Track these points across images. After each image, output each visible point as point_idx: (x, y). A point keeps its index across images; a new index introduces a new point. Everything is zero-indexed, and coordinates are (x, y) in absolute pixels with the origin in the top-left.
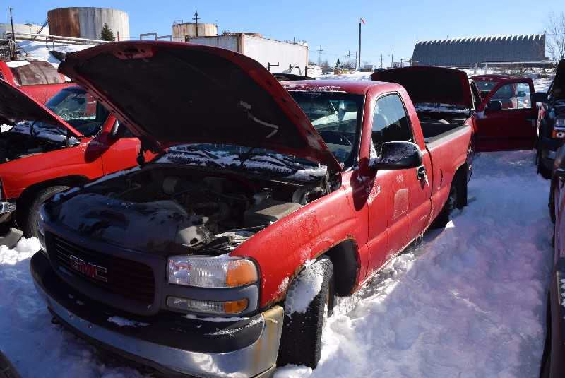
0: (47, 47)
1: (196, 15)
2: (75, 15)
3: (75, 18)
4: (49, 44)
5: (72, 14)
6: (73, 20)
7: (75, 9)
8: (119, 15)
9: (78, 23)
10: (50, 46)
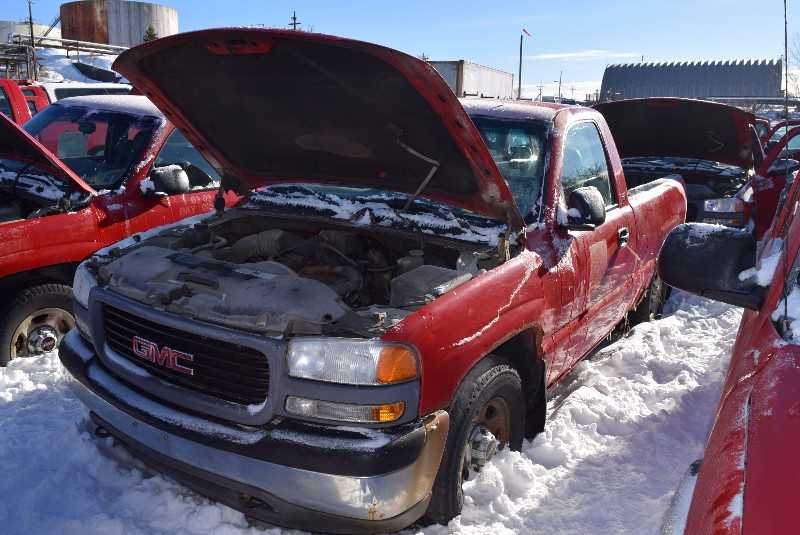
0: (68, 57)
1: (295, 19)
2: (102, 12)
3: (102, 16)
4: (71, 53)
5: (98, 10)
6: (99, 19)
8: (165, 13)
9: (106, 23)
10: (74, 57)
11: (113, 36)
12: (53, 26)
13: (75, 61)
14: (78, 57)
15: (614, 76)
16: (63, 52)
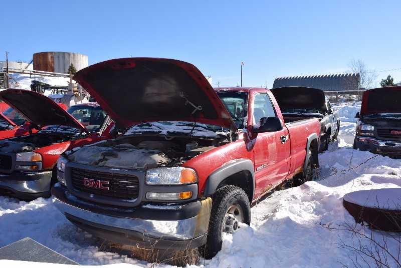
0: (30, 78)
2: (52, 57)
5: (50, 56)
6: (50, 60)
7: (51, 53)
8: (82, 58)
9: (53, 62)
10: (33, 77)
11: (56, 68)
12: (30, 63)
13: (34, 80)
14: (35, 78)
16: (28, 75)
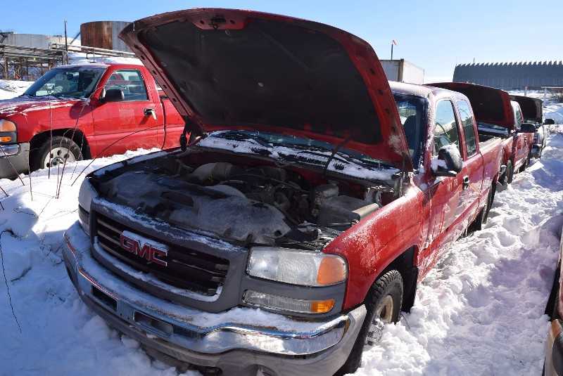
0: (87, 58)
2: (108, 29)
3: (108, 31)
4: (89, 56)
5: (105, 28)
6: (106, 33)
7: (108, 22)
9: (111, 36)
11: (115, 44)
12: (75, 38)
13: (92, 61)
14: (93, 58)
15: (460, 70)
16: (84, 55)
